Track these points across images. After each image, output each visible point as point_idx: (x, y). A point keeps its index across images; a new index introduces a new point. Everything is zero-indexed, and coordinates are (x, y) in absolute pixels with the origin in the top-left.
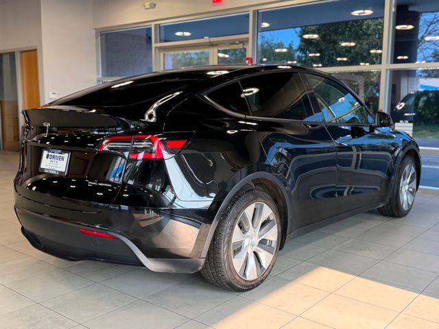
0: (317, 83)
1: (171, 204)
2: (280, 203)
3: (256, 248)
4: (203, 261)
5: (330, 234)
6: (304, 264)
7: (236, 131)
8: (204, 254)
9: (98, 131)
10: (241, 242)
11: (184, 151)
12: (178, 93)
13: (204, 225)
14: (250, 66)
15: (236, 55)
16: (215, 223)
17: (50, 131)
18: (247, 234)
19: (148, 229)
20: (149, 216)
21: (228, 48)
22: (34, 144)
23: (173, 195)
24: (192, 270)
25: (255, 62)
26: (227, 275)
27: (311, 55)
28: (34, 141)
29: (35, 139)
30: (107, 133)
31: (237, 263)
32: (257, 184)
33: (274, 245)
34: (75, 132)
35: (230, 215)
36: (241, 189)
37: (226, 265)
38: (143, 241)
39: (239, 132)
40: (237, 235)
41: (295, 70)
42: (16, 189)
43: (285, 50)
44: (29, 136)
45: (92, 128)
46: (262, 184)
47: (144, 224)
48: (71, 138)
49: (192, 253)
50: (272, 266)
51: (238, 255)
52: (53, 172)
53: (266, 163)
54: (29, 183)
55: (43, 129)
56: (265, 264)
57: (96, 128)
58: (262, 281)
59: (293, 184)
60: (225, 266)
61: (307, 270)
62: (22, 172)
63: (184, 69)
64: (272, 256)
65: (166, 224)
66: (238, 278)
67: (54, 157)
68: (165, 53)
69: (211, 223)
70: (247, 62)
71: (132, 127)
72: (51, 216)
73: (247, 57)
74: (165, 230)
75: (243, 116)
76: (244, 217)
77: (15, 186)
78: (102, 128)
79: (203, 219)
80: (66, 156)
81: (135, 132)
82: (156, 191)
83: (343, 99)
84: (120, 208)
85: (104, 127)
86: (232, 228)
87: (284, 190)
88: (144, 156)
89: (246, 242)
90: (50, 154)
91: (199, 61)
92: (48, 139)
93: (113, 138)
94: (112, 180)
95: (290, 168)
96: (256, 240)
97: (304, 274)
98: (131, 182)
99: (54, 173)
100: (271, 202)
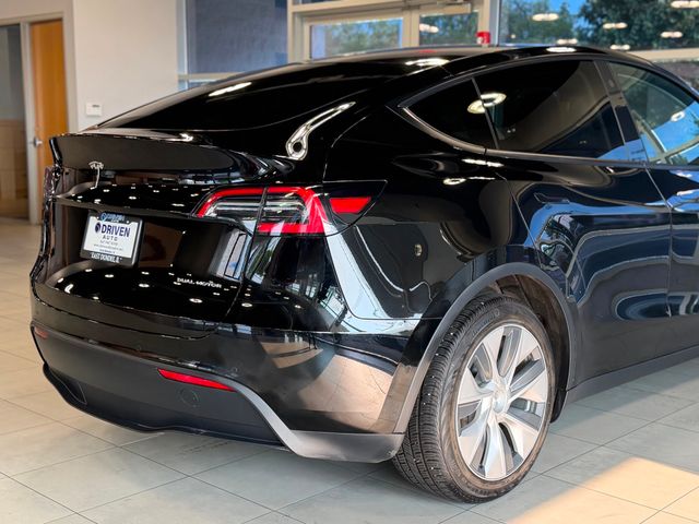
0: (629, 80)
1: (337, 323)
2: (554, 326)
3: (504, 417)
4: (398, 440)
5: (654, 393)
6: (602, 452)
7: (462, 180)
8: (402, 426)
9: (194, 179)
10: (475, 404)
11: (366, 220)
12: (346, 106)
13: (402, 368)
14: (485, 49)
15: (453, 27)
16: (423, 365)
17: (102, 179)
18: (489, 387)
19: (293, 372)
20: (293, 348)
21: (435, 14)
22: (71, 203)
23: (342, 306)
24: (378, 457)
25: (495, 40)
26: (447, 469)
27: (607, 26)
28: (70, 197)
29: (72, 193)
30: (211, 182)
31: (467, 445)
32: (506, 288)
33: (541, 411)
34: (150, 180)
35: (454, 348)
36: (477, 298)
37: (446, 449)
38: (283, 397)
39: (468, 181)
40: (467, 389)
41: (587, 56)
42: (34, 290)
43: (553, 17)
44: (60, 185)
45: (183, 173)
46: (516, 287)
47: (283, 363)
48: (142, 191)
49: (377, 424)
50: (536, 453)
51: (469, 429)
52: (107, 259)
53: (526, 245)
54: (59, 277)
55: (89, 174)
56: (523, 449)
57: (191, 172)
58: (516, 483)
59: (582, 289)
60: (442, 450)
61: (607, 465)
62: (46, 257)
63: (348, 56)
64: (536, 434)
65: (326, 364)
66: (468, 475)
67: (109, 229)
68: (312, 24)
69: (416, 365)
70: (479, 40)
71: (262, 171)
72: (102, 343)
73: (480, 30)
74: (326, 375)
75: (480, 149)
76: (482, 353)
77: (33, 285)
78: (201, 172)
79: (400, 355)
80: (134, 227)
81: (268, 181)
82: (308, 297)
83: (682, 114)
84: (235, 329)
85: (205, 172)
86: (458, 374)
87: (564, 301)
88: (284, 228)
89: (485, 404)
90: (102, 223)
91: (376, 41)
92: (98, 193)
93: (226, 192)
94: (220, 273)
95: (575, 254)
96: (505, 400)
97: (602, 471)
98: (258, 279)
99: (111, 259)
100: (536, 324)
